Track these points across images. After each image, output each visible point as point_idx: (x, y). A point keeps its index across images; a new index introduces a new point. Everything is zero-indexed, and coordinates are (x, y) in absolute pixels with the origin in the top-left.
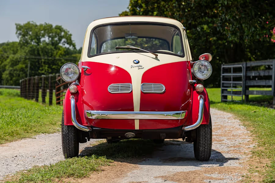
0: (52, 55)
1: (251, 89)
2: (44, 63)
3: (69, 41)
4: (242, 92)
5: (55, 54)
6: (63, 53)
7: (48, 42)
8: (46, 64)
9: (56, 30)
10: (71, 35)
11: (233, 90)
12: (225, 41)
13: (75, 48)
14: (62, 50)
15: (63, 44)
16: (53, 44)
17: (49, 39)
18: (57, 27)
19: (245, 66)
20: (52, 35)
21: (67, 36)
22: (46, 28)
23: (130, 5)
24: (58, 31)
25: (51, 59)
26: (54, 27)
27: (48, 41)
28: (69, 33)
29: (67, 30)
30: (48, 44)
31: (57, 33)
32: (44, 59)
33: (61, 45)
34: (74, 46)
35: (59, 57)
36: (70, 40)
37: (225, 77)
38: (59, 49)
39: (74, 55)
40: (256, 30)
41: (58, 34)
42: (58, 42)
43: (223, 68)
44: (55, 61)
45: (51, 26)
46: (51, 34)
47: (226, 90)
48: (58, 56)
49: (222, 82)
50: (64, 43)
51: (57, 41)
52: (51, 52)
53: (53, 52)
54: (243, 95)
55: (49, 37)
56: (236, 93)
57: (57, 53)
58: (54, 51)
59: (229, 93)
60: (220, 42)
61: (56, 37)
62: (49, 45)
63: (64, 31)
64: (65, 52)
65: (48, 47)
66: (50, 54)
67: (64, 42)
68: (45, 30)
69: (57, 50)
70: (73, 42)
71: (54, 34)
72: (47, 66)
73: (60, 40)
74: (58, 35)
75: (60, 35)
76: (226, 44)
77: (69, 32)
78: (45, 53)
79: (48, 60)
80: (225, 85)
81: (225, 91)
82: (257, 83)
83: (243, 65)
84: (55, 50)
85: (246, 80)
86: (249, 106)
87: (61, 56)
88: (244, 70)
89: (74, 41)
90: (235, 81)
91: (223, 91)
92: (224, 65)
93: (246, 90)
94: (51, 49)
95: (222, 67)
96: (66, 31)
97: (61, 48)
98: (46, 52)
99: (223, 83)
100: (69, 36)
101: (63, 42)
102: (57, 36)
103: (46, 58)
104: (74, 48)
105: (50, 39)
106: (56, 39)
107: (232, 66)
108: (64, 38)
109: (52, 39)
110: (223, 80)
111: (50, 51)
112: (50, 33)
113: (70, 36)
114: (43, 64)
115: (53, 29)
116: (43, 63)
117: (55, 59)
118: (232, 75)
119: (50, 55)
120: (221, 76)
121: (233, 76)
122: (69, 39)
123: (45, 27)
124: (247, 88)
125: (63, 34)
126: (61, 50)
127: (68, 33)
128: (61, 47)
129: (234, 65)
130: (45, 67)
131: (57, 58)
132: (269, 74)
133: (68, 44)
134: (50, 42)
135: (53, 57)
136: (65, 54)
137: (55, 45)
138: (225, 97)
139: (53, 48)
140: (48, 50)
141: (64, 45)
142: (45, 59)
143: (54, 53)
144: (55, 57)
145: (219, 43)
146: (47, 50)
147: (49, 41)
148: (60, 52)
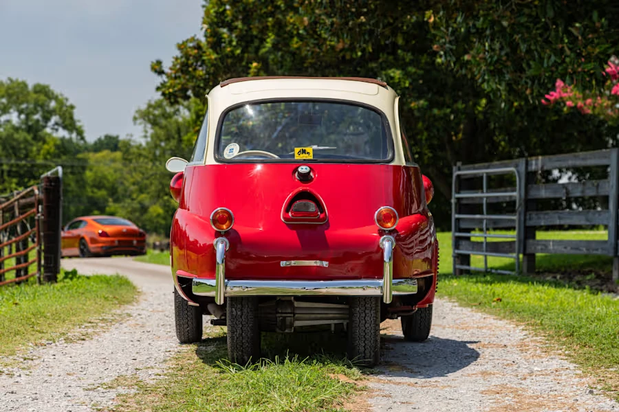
0: (27, 156)
1: (540, 235)
2: (9, 172)
3: (68, 122)
4: (517, 246)
5: (35, 153)
6: (52, 150)
7: (17, 125)
8: (14, 177)
9: (35, 96)
10: (72, 107)
11: (489, 240)
12: (448, 111)
13: (83, 138)
14: (51, 144)
15: (53, 129)
16: (29, 129)
17: (19, 117)
18: (38, 89)
19: (522, 168)
20: (27, 108)
21: (64, 109)
22: (11, 91)
23: (204, 23)
24: (42, 97)
25: (25, 166)
26: (30, 87)
27: (18, 123)
28: (68, 104)
29: (62, 95)
30: (17, 129)
31: (40, 103)
32: (7, 164)
33: (48, 130)
34: (80, 133)
35: (45, 159)
36: (71, 118)
37: (464, 202)
38: (45, 142)
39: (80, 156)
40: (564, 61)
41: (39, 105)
42: (41, 123)
43: (458, 176)
44: (35, 169)
45: (25, 85)
46: (24, 106)
47: (468, 238)
48: (41, 157)
49: (455, 216)
50: (56, 127)
51: (38, 121)
52: (25, 148)
53: (29, 148)
54: (519, 253)
55: (20, 112)
56: (495, 248)
57: (39, 151)
58: (32, 145)
59: (477, 246)
60: (436, 111)
61: (37, 112)
62: (20, 131)
63: (56, 98)
64: (57, 147)
65: (16, 136)
66: (24, 152)
67: (56, 124)
68: (9, 96)
69: (40, 144)
70: (78, 124)
71: (31, 106)
72: (15, 180)
73: (47, 119)
74: (42, 106)
75: (46, 108)
76: (452, 117)
77: (67, 99)
78: (11, 151)
79: (17, 165)
80: (463, 226)
81: (463, 243)
82: (560, 218)
83: (517, 166)
84: (33, 142)
85: (527, 209)
86: (546, 287)
87: (48, 157)
88: (520, 182)
89: (79, 121)
90: (494, 213)
91: (457, 242)
92: (459, 169)
93: (526, 238)
94: (26, 141)
95: (456, 173)
96: (60, 97)
97: (47, 139)
98: (13, 148)
99: (458, 220)
100: (67, 110)
101: (54, 125)
102: (39, 109)
103: (13, 161)
104: (79, 137)
105: (23, 116)
106: (37, 117)
107: (482, 171)
108: (55, 115)
109: (27, 118)
110: (459, 212)
111: (22, 146)
112: (22, 103)
113: (69, 109)
114: (6, 177)
115: (28, 92)
116: (5, 174)
117: (33, 166)
118: (484, 195)
119: (22, 156)
120: (453, 201)
121: (487, 198)
122: (67, 115)
123: (9, 88)
124: (529, 233)
125: (53, 104)
126: (48, 144)
127: (65, 101)
128: (50, 135)
129: (488, 167)
130: (11, 183)
131: (40, 161)
132: (597, 192)
133: (65, 127)
134: (22, 123)
135: (29, 159)
136: (57, 151)
137: (34, 130)
138: (465, 259)
139: (29, 137)
140: (19, 143)
141: (57, 130)
142: (12, 166)
143: (32, 151)
144: (34, 160)
145: (434, 116)
146: (15, 144)
147: (20, 121)
148: (46, 147)
